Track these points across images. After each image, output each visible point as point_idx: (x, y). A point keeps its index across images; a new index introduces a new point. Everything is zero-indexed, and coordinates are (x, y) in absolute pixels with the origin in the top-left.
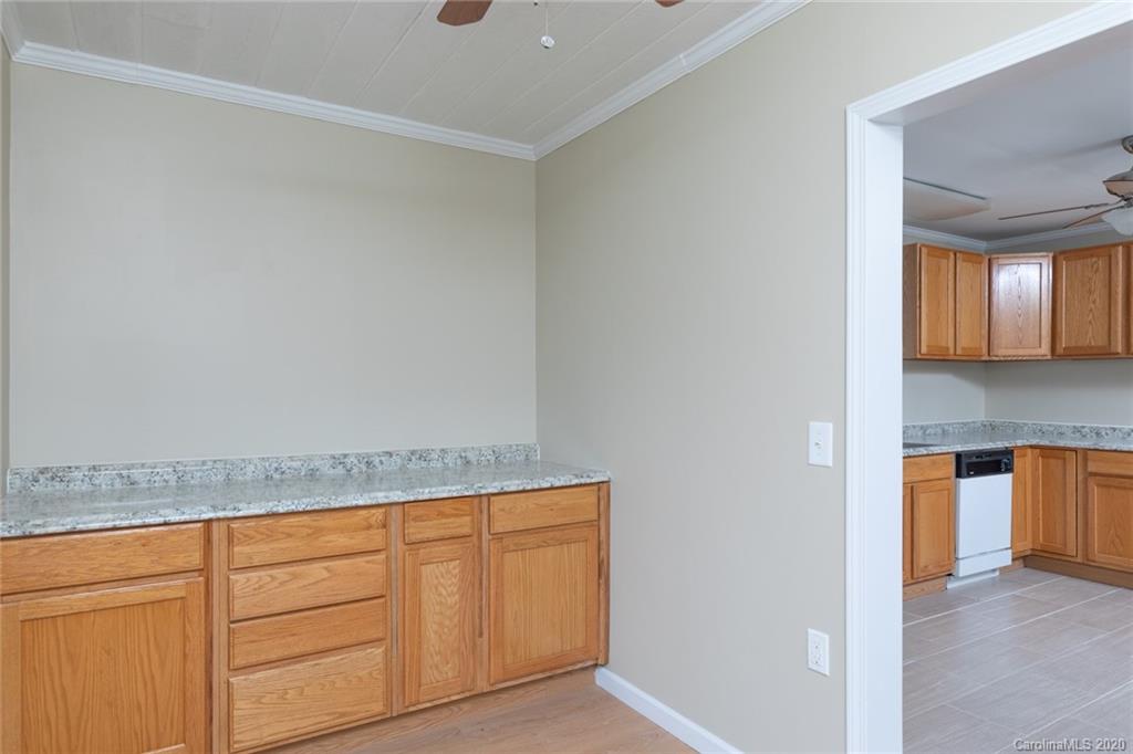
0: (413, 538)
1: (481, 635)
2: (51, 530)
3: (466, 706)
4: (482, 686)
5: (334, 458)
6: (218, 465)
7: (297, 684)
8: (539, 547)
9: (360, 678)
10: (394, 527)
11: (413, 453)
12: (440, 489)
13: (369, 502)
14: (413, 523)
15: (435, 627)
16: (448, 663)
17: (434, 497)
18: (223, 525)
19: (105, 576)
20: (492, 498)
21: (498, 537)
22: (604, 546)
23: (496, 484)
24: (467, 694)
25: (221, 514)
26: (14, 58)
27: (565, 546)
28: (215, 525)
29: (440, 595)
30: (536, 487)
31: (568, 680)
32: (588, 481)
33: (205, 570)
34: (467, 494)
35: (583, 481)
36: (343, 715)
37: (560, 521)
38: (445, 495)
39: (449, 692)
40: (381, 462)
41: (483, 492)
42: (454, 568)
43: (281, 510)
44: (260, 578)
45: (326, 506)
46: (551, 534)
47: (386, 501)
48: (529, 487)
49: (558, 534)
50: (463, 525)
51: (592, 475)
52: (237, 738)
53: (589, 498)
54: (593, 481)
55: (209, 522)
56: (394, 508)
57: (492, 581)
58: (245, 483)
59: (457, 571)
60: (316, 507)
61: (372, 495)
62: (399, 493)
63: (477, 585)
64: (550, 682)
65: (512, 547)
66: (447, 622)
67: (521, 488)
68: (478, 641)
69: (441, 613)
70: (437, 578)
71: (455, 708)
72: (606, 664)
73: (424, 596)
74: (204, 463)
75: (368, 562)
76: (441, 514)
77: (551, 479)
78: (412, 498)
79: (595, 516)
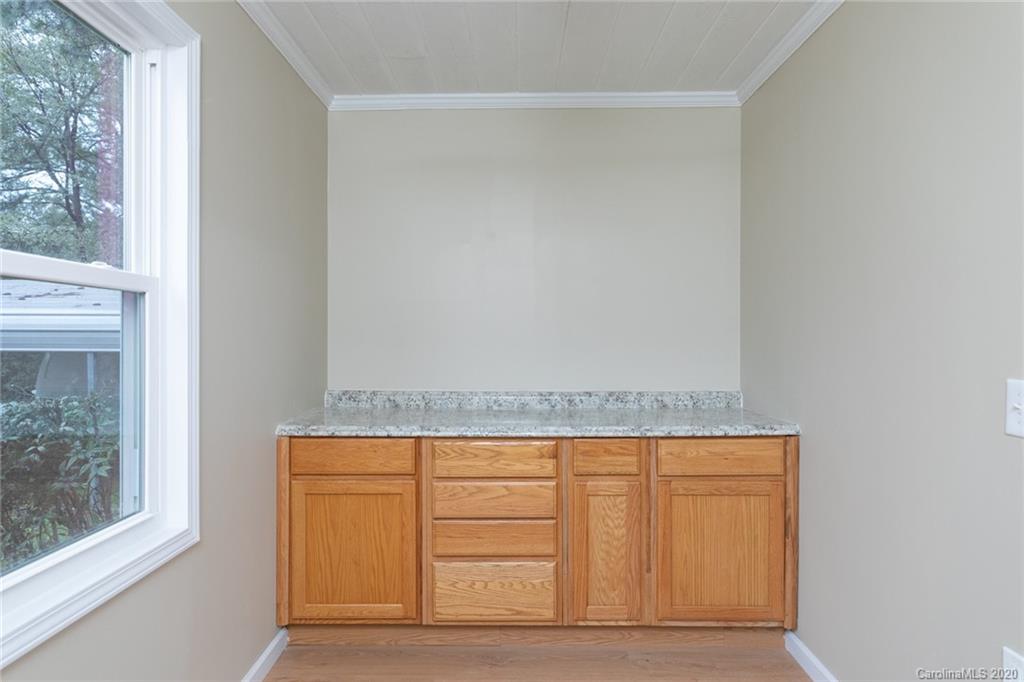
0: (583, 470)
1: (649, 570)
2: (320, 434)
3: (637, 635)
4: (649, 618)
5: (541, 395)
6: (454, 396)
7: (483, 578)
8: (712, 495)
9: (534, 586)
10: (565, 459)
11: (611, 394)
12: (607, 428)
13: (540, 434)
14: (581, 458)
15: (603, 555)
16: (614, 590)
17: (600, 435)
18: (429, 441)
19: (353, 470)
20: (660, 441)
21: (668, 479)
22: (791, 504)
23: (664, 428)
24: (635, 623)
25: (426, 433)
26: (330, 109)
27: (743, 498)
28: (423, 441)
29: (608, 525)
30: (707, 434)
31: (750, 635)
32: (770, 433)
33: (416, 474)
34: (632, 435)
35: (763, 432)
36: (519, 613)
37: (736, 471)
38: (611, 434)
39: (617, 617)
40: (581, 401)
41: (649, 434)
42: (621, 503)
43: (469, 434)
44: (454, 487)
45: (505, 434)
46: (725, 483)
47: (555, 435)
48: (699, 434)
49: (733, 484)
50: (630, 464)
51: (775, 427)
52: (438, 610)
53: (775, 451)
54: (776, 433)
55: (418, 438)
56: (565, 441)
57: (660, 521)
58: (471, 412)
59: (624, 505)
60: (496, 434)
61: (545, 429)
62: (569, 429)
63: (645, 522)
64: (728, 633)
65: (681, 491)
66: (614, 552)
67: (690, 434)
68: (647, 576)
69: (608, 542)
70: (604, 509)
71: (625, 633)
72: (794, 629)
73: (592, 525)
74: (444, 393)
75: (540, 486)
76: (608, 452)
77: (726, 428)
78: (579, 435)
79: (779, 470)
